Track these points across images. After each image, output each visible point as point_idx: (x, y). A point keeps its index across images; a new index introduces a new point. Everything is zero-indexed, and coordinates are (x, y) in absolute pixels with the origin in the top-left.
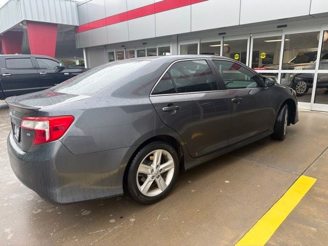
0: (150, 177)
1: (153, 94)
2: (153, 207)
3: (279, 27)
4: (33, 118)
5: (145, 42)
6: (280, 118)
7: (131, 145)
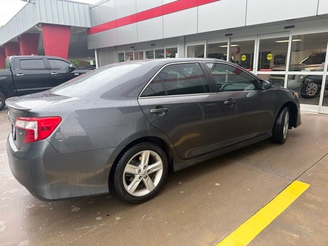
0: (137, 177)
1: (141, 96)
2: (141, 206)
3: (286, 28)
4: (25, 118)
5: (153, 44)
6: (280, 121)
7: (117, 146)
